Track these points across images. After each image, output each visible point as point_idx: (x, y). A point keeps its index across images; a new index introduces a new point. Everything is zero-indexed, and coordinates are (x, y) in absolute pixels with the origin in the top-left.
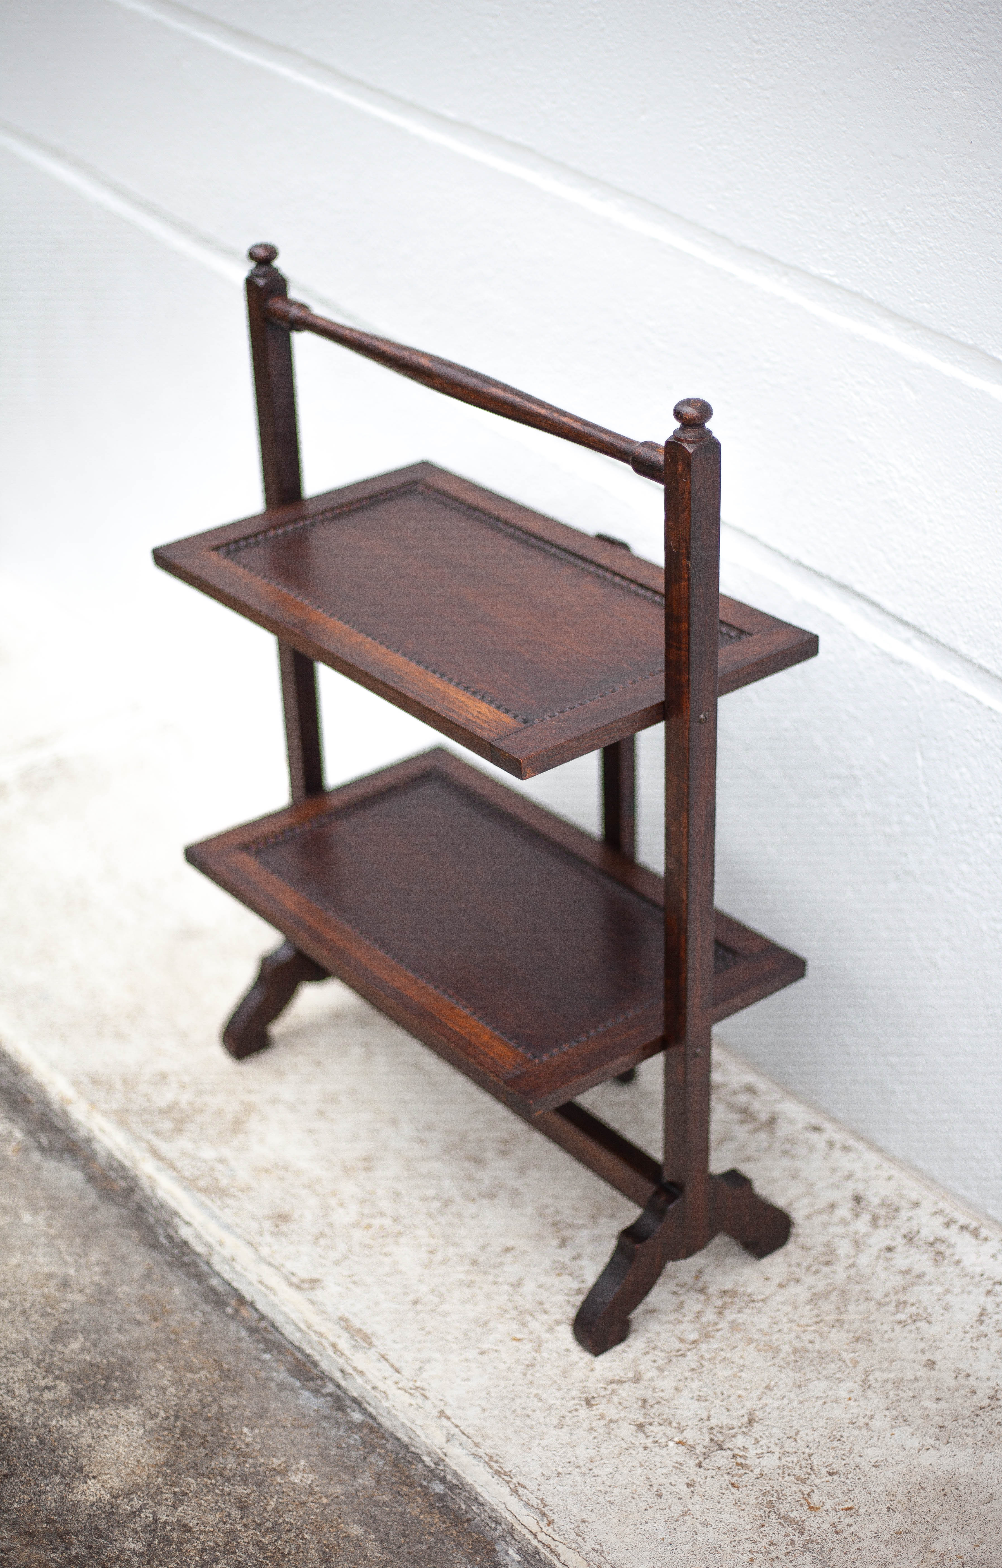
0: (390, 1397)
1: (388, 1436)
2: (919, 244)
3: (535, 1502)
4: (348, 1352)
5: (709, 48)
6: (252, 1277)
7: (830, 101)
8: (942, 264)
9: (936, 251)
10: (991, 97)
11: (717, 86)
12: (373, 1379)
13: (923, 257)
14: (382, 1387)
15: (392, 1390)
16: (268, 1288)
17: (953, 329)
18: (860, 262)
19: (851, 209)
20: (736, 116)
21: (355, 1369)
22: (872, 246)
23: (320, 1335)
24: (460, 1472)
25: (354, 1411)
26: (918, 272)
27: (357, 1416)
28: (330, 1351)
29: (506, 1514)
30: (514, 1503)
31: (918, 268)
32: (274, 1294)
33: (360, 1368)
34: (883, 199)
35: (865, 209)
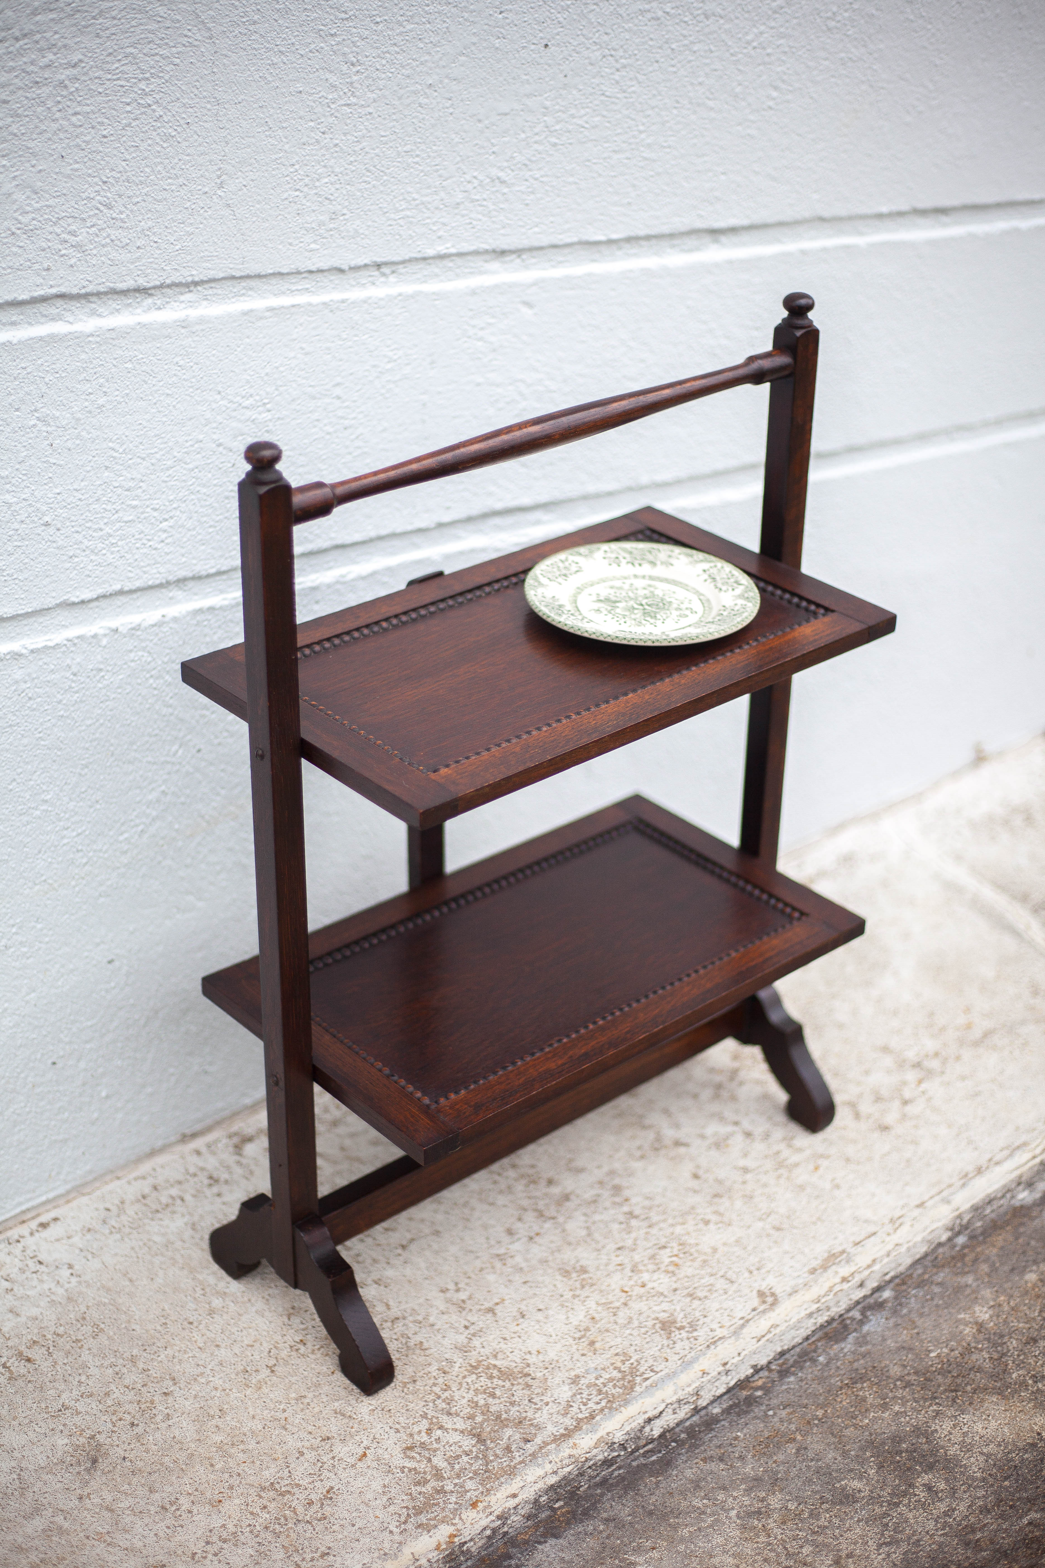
0: (900, 1241)
1: (909, 1273)
2: (526, 180)
3: (1006, 1153)
4: (853, 1269)
5: (301, 89)
6: (752, 1346)
7: (436, 91)
8: (547, 188)
9: (542, 179)
10: (579, 33)
11: (312, 124)
12: (883, 1252)
13: (530, 190)
14: (890, 1247)
15: (896, 1238)
16: (769, 1332)
17: (561, 237)
18: (474, 223)
19: (462, 179)
20: (336, 145)
21: (869, 1266)
22: (485, 203)
23: (830, 1290)
24: (975, 1201)
25: (881, 1297)
26: (527, 205)
27: (887, 1294)
28: (845, 1286)
29: (1018, 1173)
30: (1009, 1165)
31: (527, 202)
32: (778, 1326)
33: (869, 1262)
34: (491, 157)
35: (475, 174)
